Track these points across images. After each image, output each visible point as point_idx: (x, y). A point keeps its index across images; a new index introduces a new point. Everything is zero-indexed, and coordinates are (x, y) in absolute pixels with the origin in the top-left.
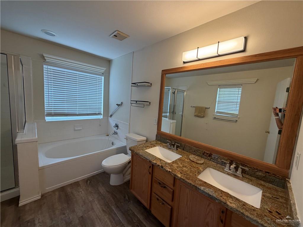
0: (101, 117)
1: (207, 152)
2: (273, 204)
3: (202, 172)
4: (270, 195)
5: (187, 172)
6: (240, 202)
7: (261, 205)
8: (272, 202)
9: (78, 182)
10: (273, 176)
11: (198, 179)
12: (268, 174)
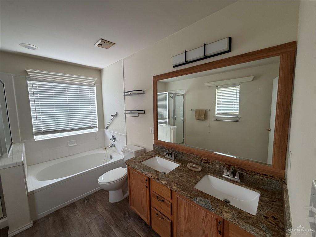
0: (97, 130)
1: (205, 159)
2: (270, 208)
3: (199, 181)
4: (267, 199)
5: (184, 183)
6: (236, 210)
7: (257, 211)
8: (268, 206)
9: (74, 203)
10: (270, 178)
11: (194, 190)
12: (265, 176)
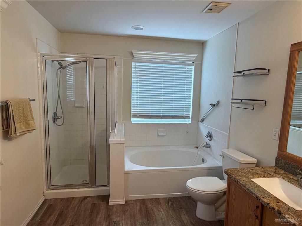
0: (189, 121)
